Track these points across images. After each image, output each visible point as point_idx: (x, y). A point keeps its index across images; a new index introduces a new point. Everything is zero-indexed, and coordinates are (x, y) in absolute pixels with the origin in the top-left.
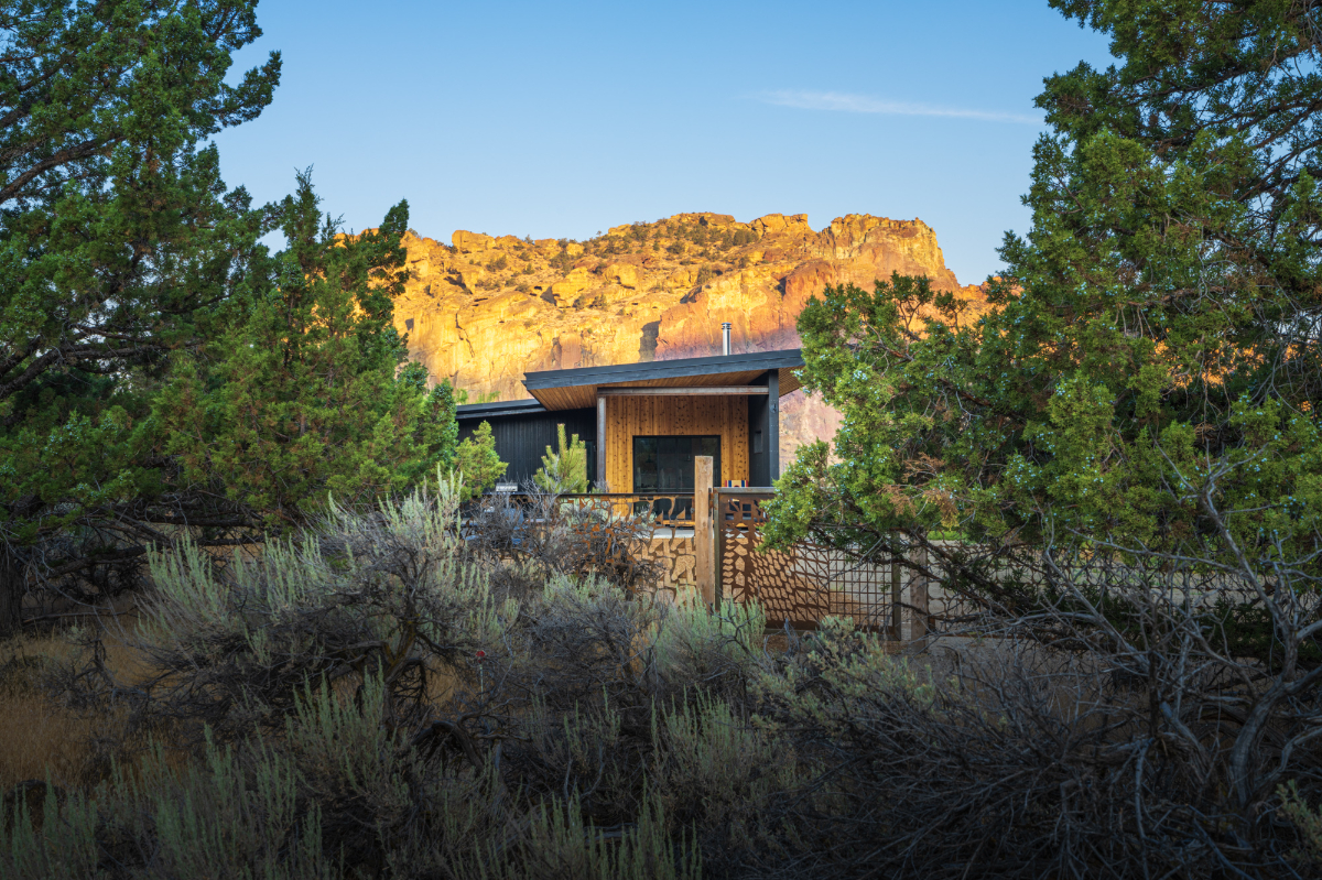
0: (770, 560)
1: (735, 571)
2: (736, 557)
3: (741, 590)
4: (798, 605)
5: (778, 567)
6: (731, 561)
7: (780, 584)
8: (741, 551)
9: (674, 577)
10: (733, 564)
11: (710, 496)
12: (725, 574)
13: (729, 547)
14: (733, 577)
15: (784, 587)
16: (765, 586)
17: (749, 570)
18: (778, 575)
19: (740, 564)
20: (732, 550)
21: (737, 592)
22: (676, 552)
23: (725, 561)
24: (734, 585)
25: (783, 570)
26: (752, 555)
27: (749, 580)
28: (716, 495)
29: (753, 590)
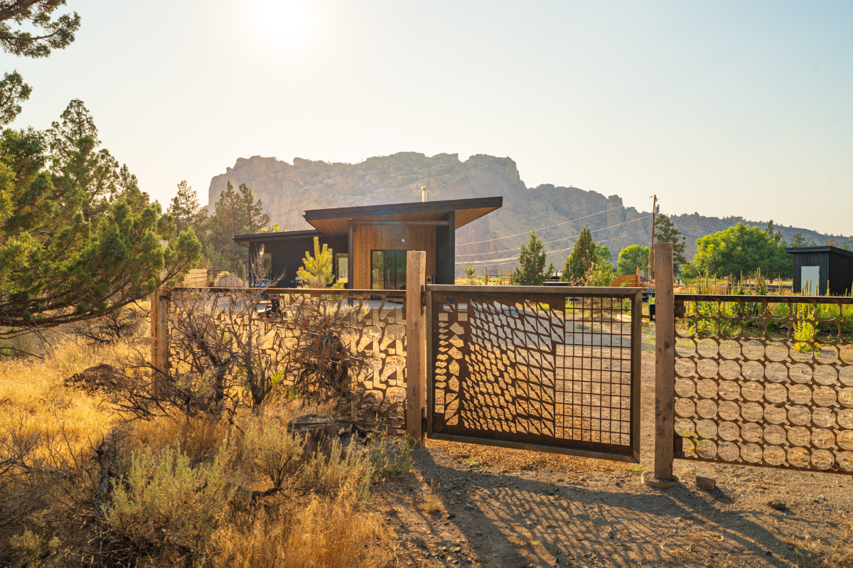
0: (488, 365)
1: (449, 375)
2: (450, 360)
3: (455, 395)
4: (519, 415)
5: (497, 374)
6: (444, 364)
7: (499, 392)
8: (456, 354)
9: (384, 378)
10: (447, 368)
11: (423, 294)
12: (438, 377)
13: (442, 349)
14: (446, 381)
15: (503, 394)
16: (482, 393)
17: (464, 374)
18: (497, 381)
19: (455, 368)
20: (446, 353)
21: (450, 397)
22: (386, 352)
23: (438, 364)
24: (447, 390)
25: (502, 376)
26: (467, 358)
27: (464, 384)
28: (429, 294)
29: (467, 396)
